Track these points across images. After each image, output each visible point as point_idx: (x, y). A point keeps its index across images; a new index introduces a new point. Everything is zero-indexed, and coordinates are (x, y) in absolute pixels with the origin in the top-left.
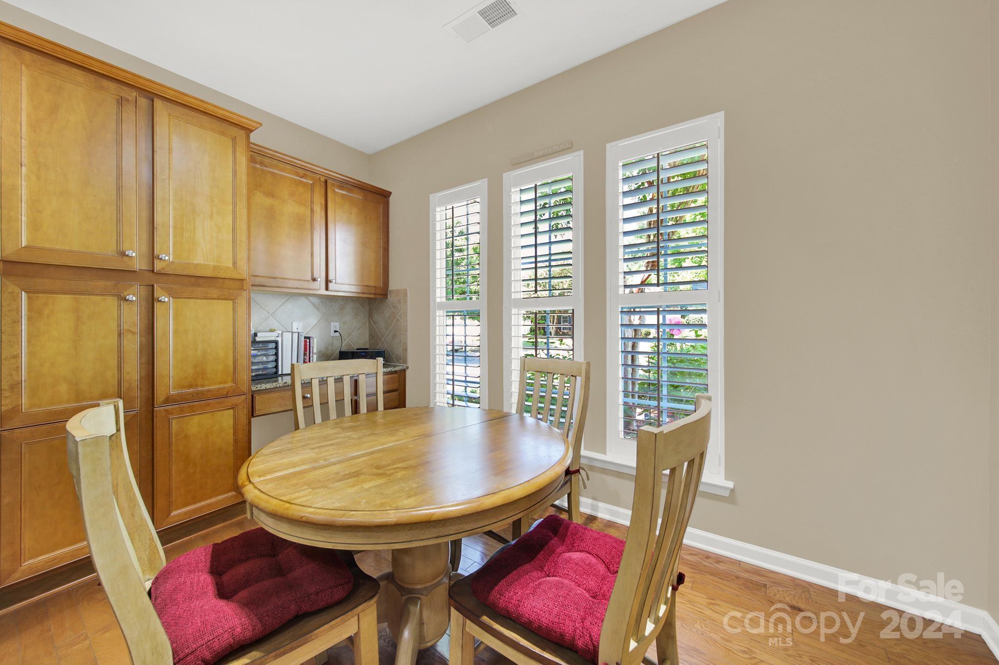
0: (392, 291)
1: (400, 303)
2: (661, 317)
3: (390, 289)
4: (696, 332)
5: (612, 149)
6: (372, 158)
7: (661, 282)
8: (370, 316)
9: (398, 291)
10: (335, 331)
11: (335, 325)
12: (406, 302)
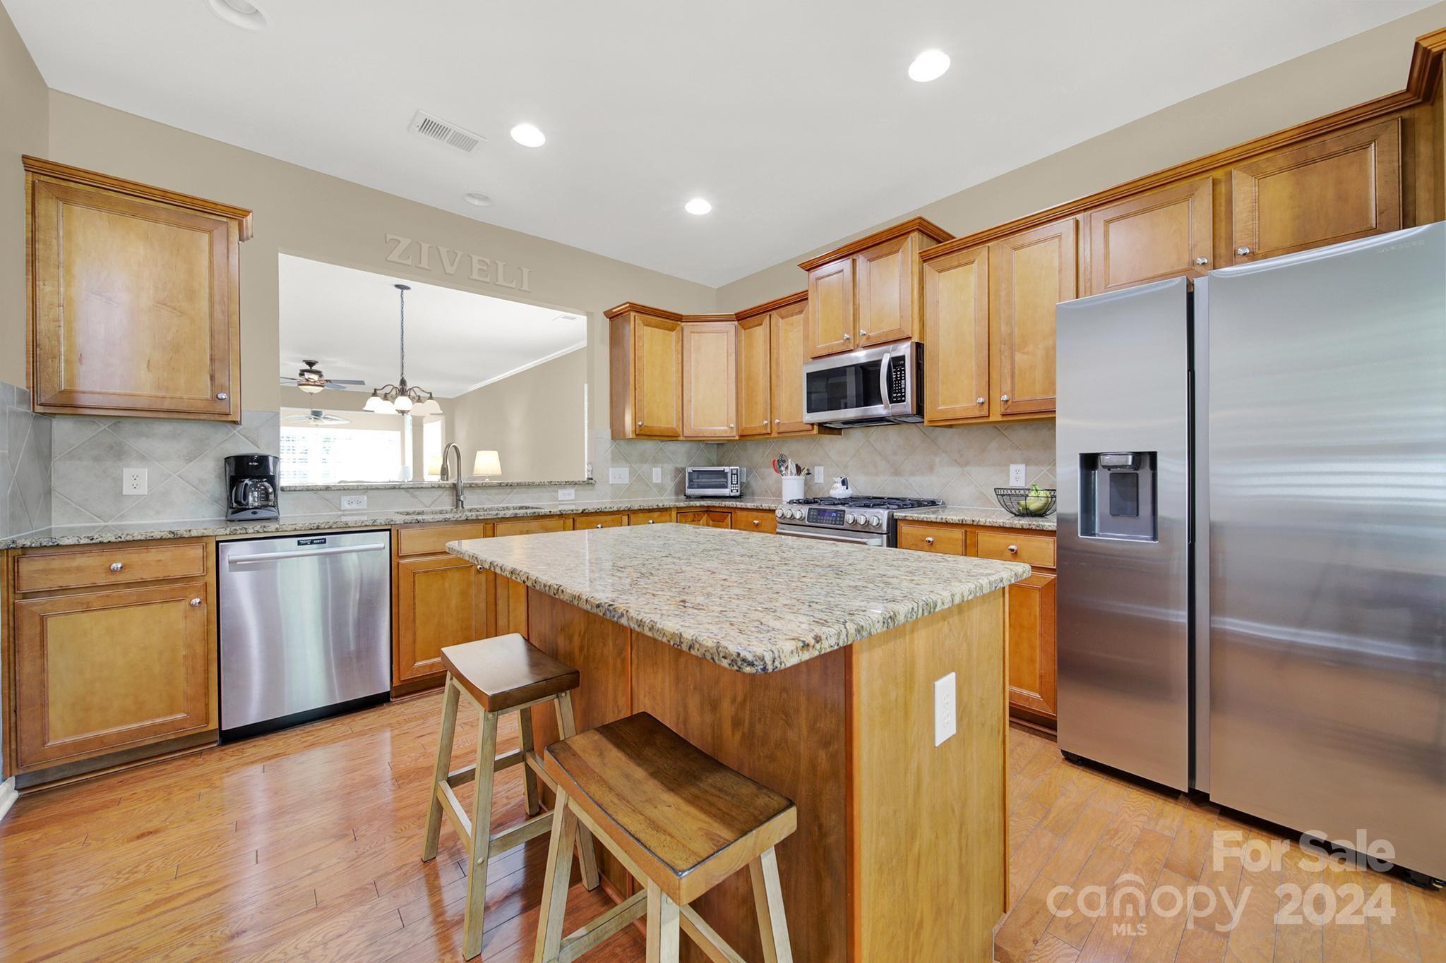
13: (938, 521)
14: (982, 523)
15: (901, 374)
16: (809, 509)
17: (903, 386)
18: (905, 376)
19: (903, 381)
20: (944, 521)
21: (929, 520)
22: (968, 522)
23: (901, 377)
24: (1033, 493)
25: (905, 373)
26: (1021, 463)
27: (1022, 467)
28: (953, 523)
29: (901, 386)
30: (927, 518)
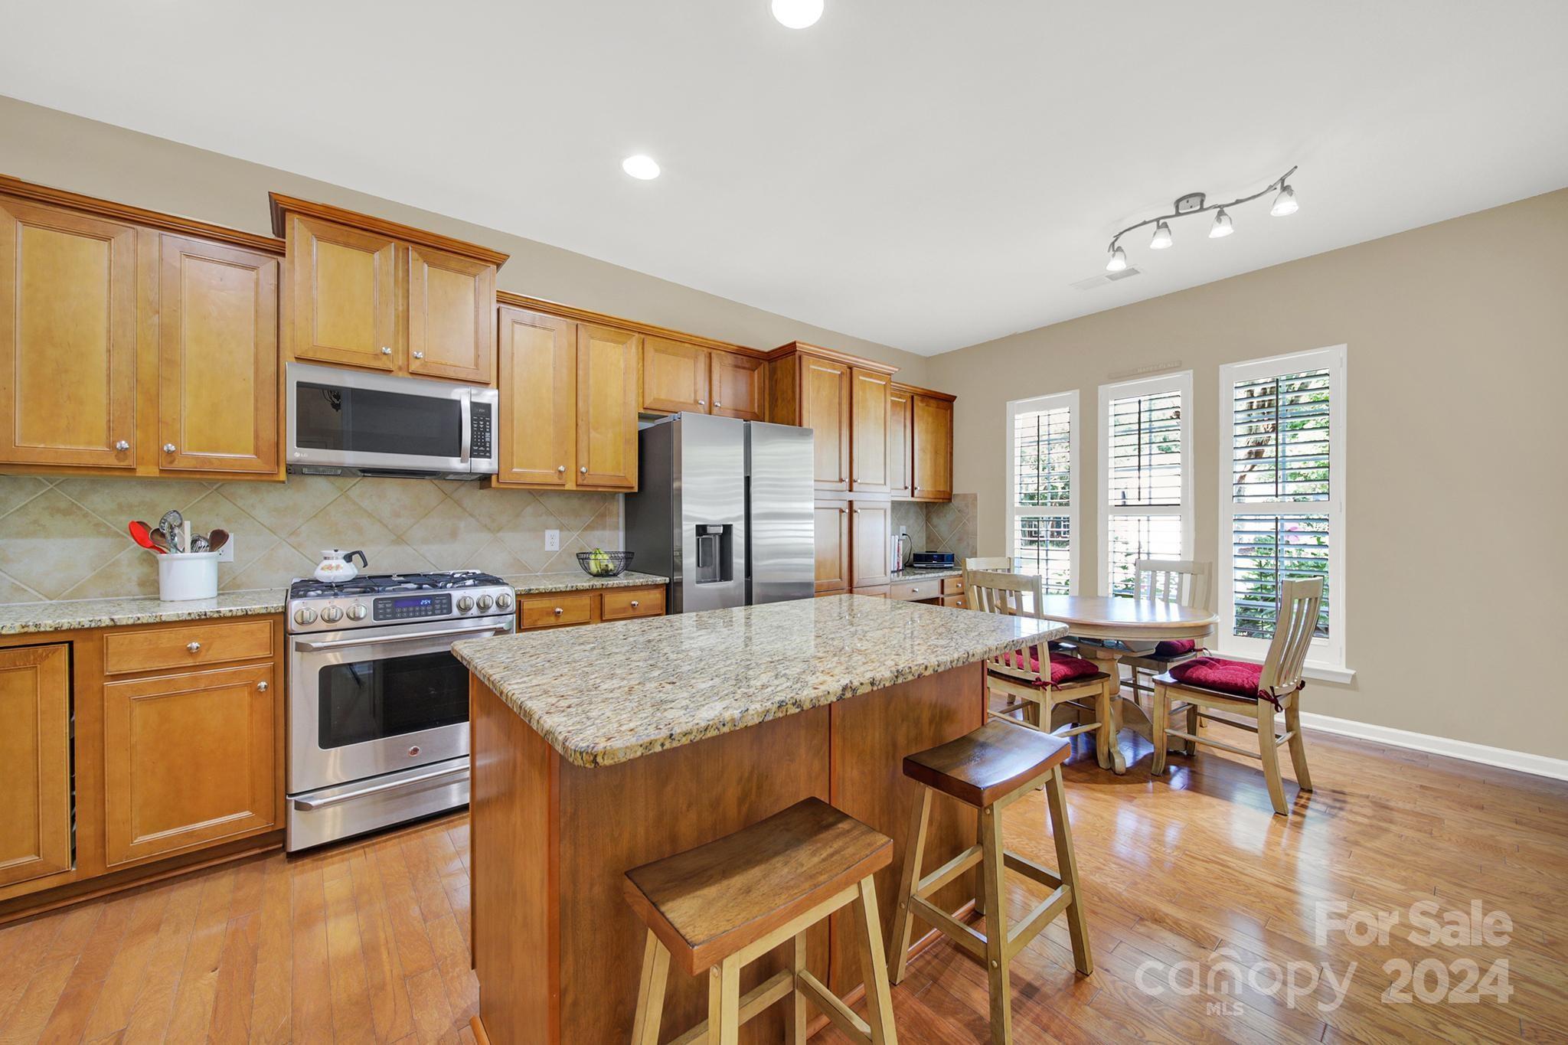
0: (958, 495)
1: (968, 507)
2: (1279, 524)
3: (954, 493)
4: (1319, 539)
5: (1225, 370)
6: (930, 362)
7: (1279, 493)
8: (928, 519)
9: (965, 496)
10: (903, 535)
11: (903, 529)
12: (975, 506)
13: (568, 589)
14: (610, 586)
15: (485, 424)
16: (376, 601)
17: (487, 439)
18: (490, 429)
19: (487, 434)
20: (574, 589)
21: (558, 590)
22: (598, 587)
23: (485, 428)
24: (593, 557)
25: (490, 425)
26: (556, 529)
27: (557, 533)
28: (583, 590)
29: (484, 439)
30: (555, 588)
